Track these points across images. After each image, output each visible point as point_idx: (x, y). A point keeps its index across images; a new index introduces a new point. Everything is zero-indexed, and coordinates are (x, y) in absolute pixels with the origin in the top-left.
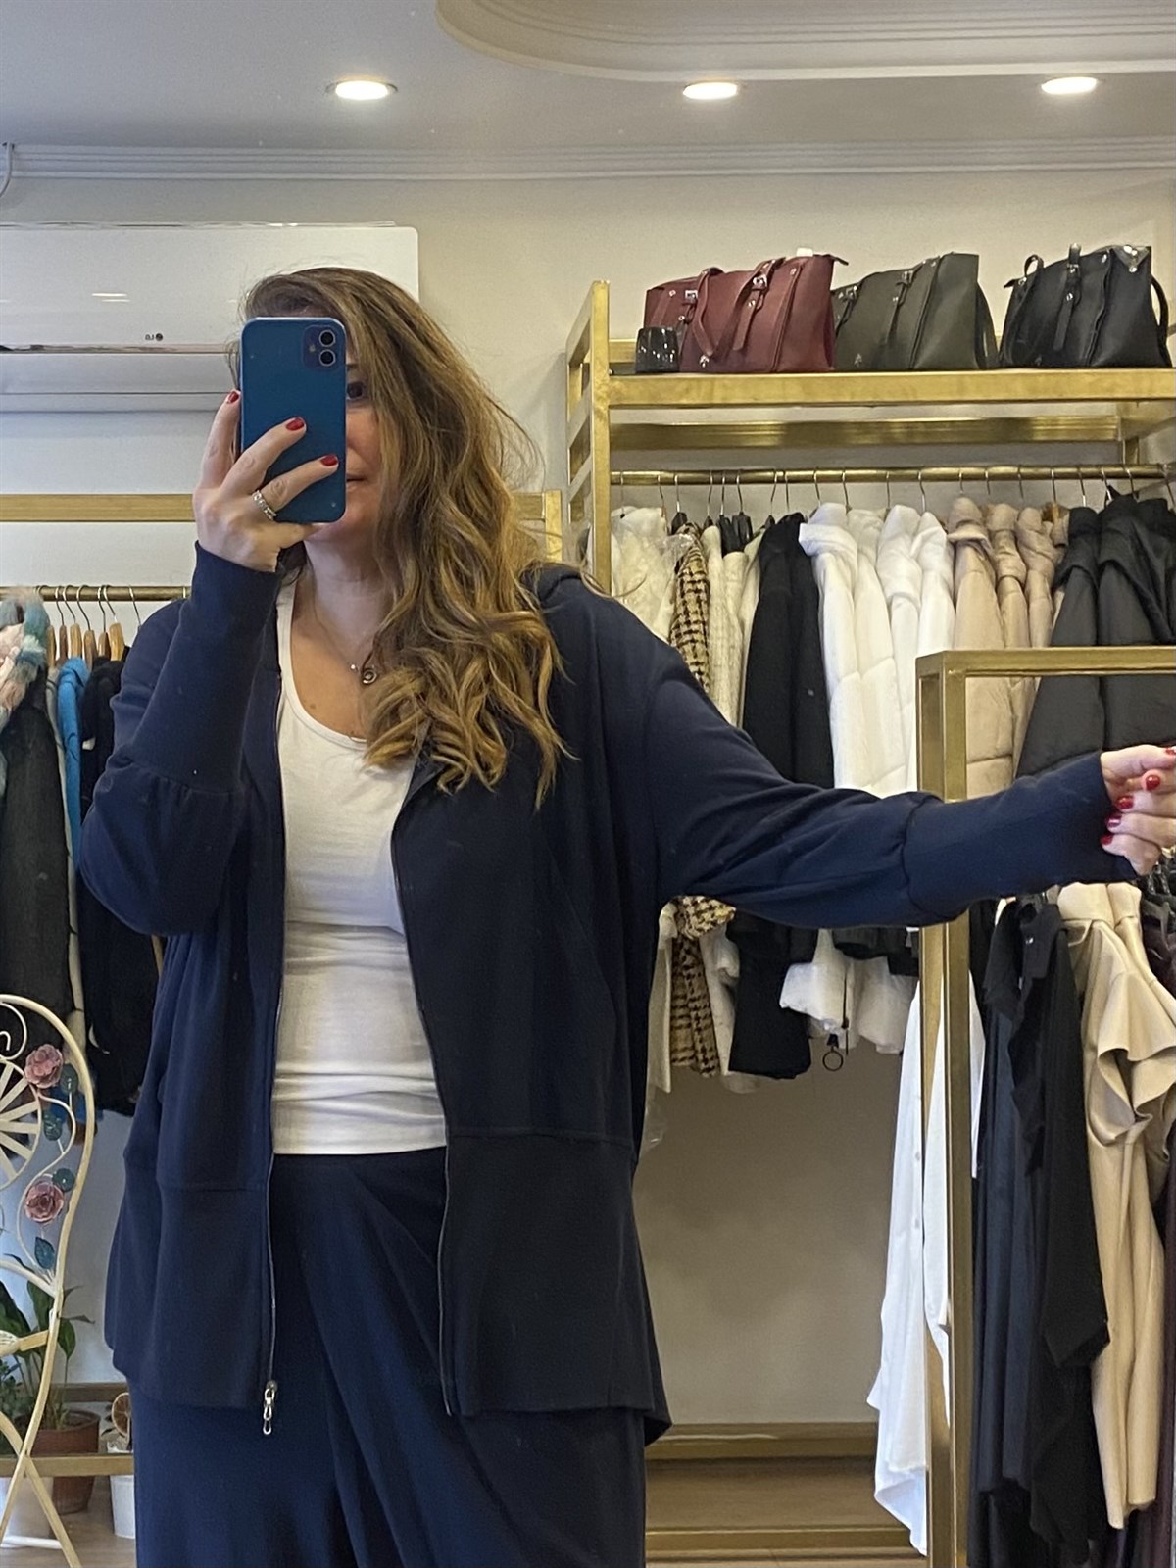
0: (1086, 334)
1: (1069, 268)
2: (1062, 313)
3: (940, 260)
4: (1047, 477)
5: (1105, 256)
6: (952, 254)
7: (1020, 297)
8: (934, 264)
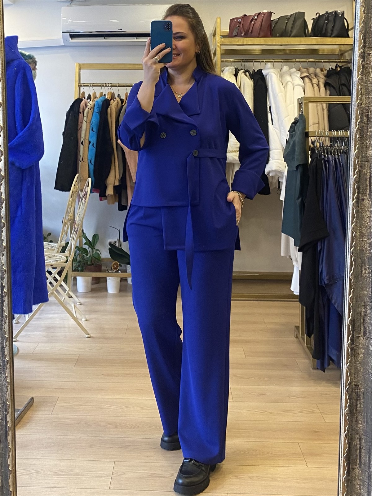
0: (329, 30)
1: (326, 15)
2: (324, 25)
3: (296, 13)
4: (321, 62)
5: (334, 13)
6: (299, 12)
7: (315, 22)
8: (295, 14)
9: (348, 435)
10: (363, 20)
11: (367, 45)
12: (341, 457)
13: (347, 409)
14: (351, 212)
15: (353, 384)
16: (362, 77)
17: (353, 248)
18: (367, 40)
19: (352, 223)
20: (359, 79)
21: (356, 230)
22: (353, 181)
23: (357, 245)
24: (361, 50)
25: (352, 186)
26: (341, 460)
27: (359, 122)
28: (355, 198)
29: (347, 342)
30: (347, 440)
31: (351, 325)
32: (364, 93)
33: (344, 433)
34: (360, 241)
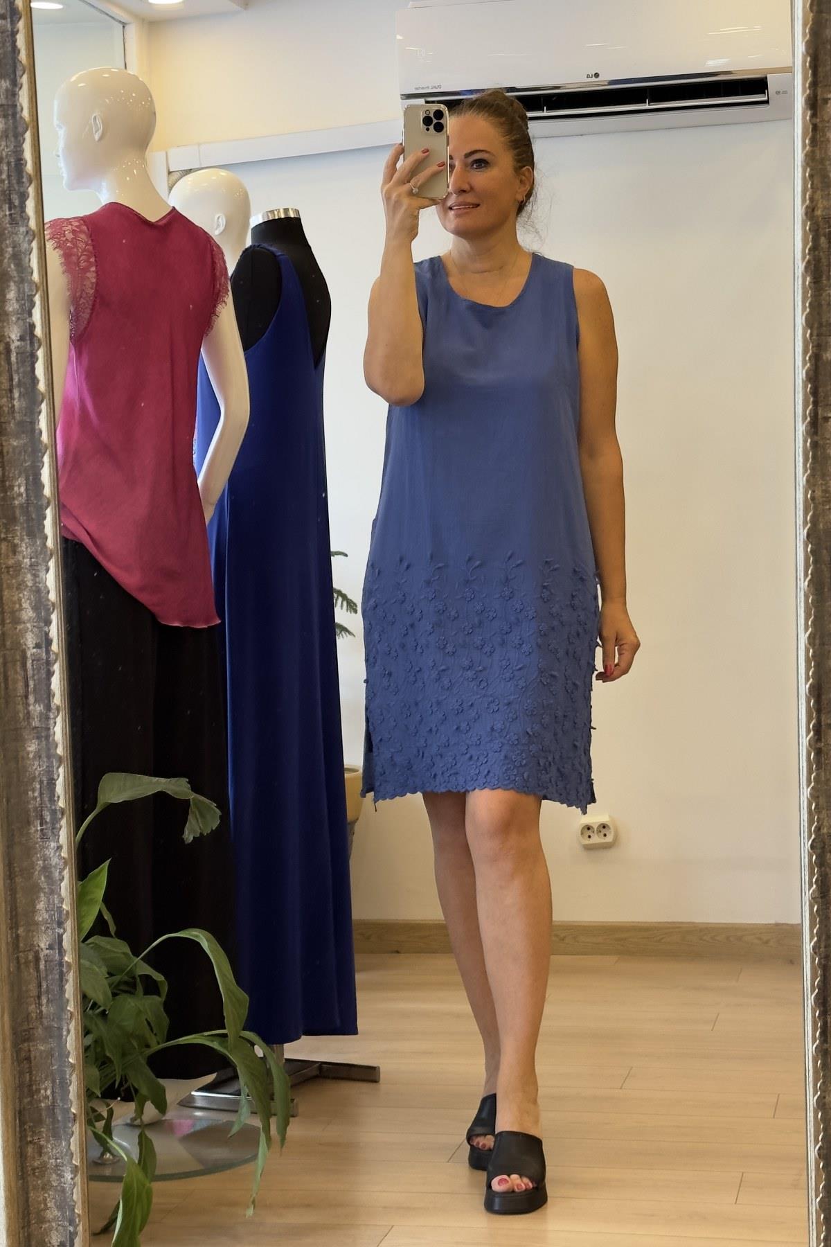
9: (820, 948)
10: (809, 26)
11: (821, 82)
12: (807, 1000)
13: (814, 886)
14: (801, 445)
15: (825, 831)
16: (813, 152)
17: (809, 525)
18: (820, 69)
19: (805, 470)
20: (806, 155)
21: (815, 485)
22: (803, 379)
23: (818, 520)
24: (808, 91)
25: (800, 389)
26: (807, 1006)
27: (810, 250)
28: (810, 414)
29: (807, 736)
30: (817, 959)
31: (813, 697)
32: (820, 185)
33: (810, 943)
34: (823, 510)
